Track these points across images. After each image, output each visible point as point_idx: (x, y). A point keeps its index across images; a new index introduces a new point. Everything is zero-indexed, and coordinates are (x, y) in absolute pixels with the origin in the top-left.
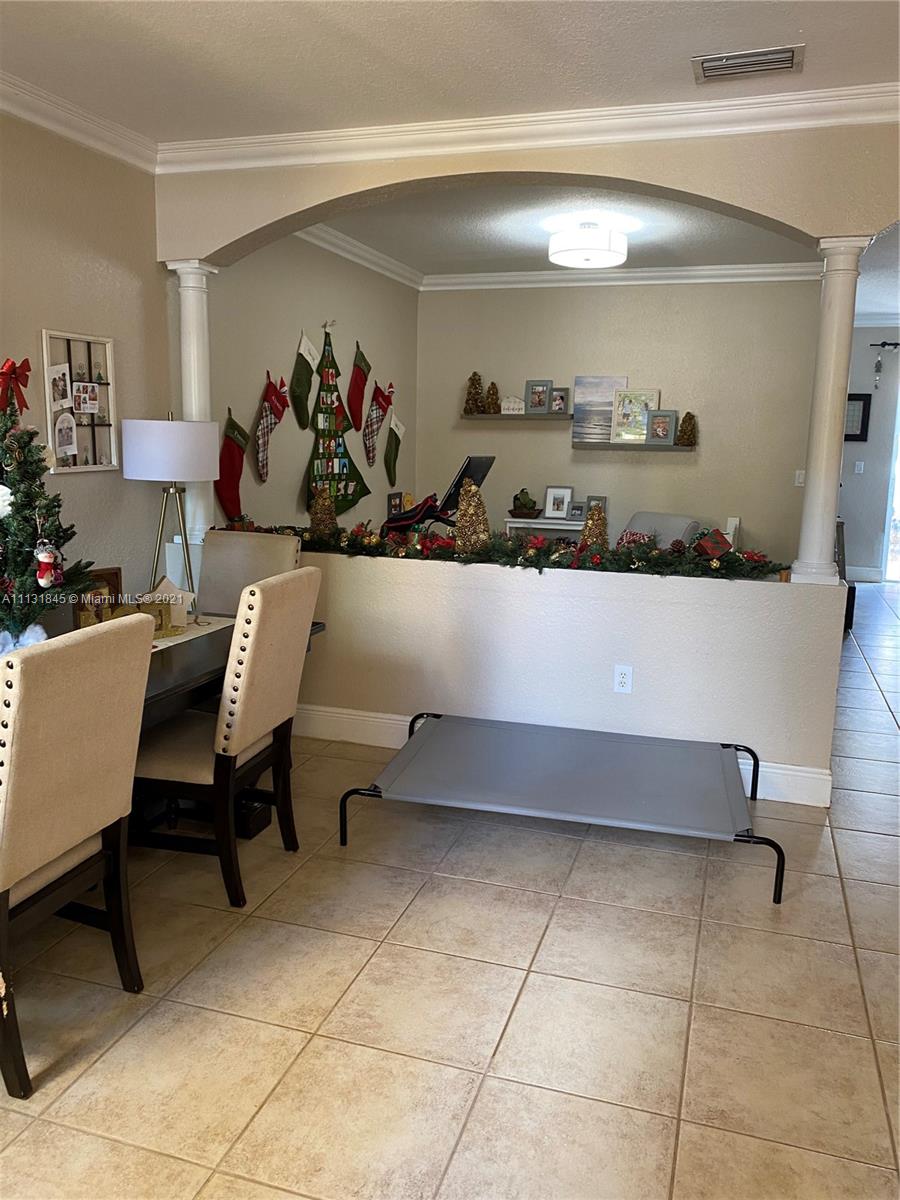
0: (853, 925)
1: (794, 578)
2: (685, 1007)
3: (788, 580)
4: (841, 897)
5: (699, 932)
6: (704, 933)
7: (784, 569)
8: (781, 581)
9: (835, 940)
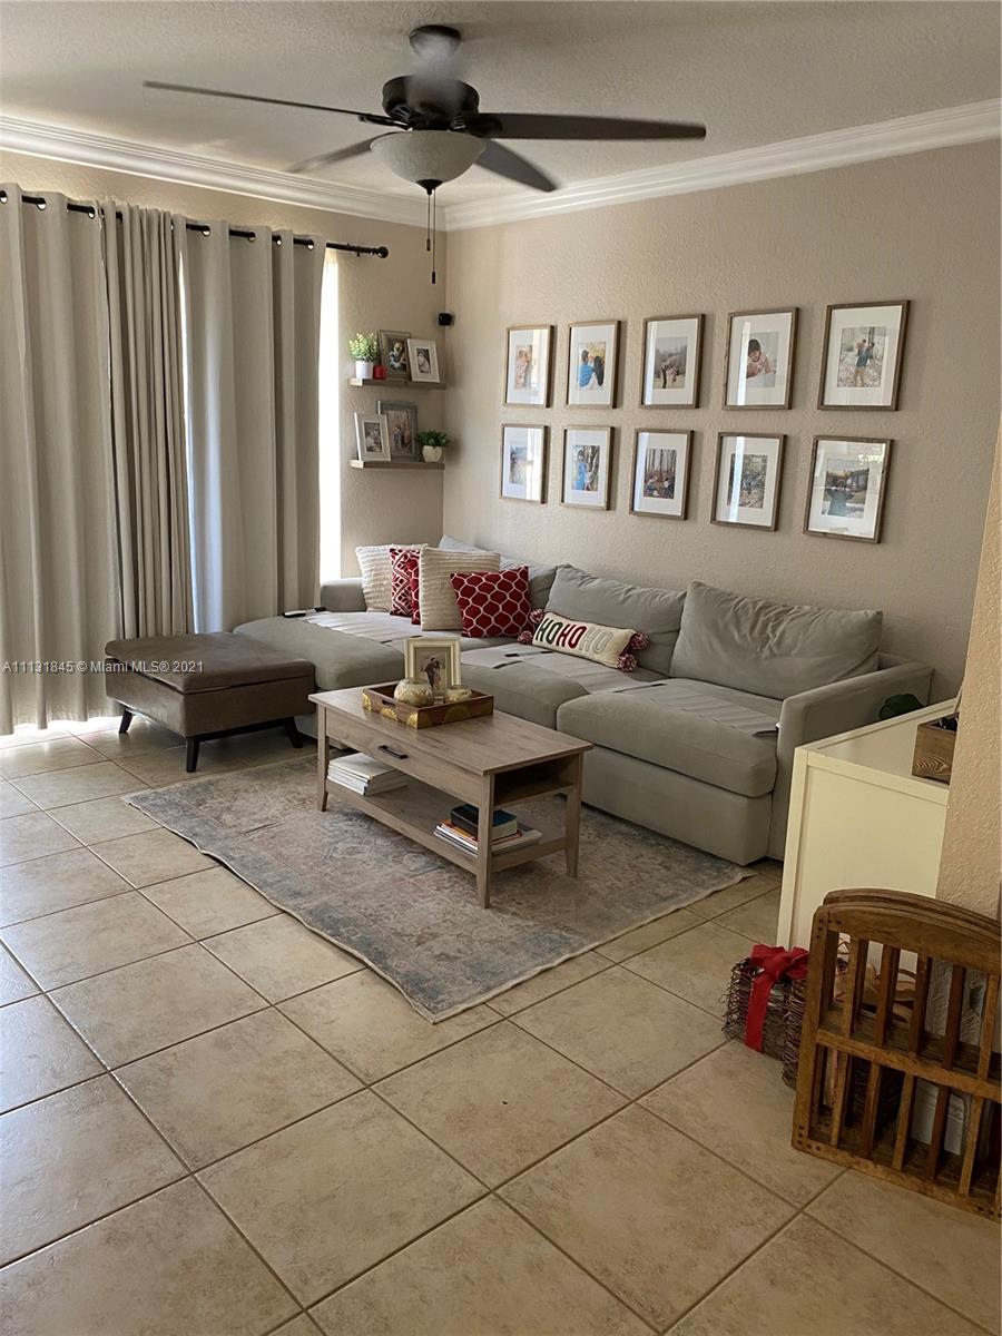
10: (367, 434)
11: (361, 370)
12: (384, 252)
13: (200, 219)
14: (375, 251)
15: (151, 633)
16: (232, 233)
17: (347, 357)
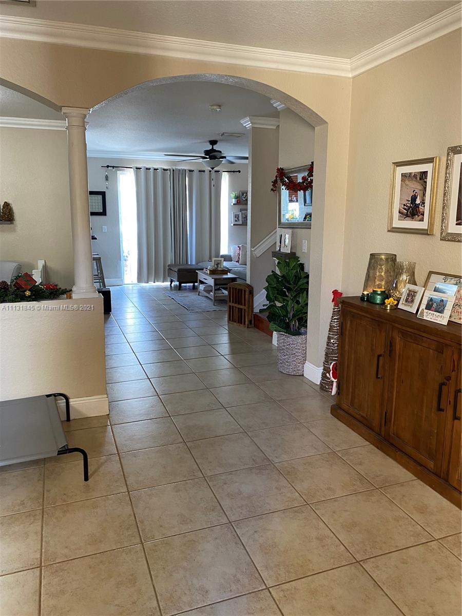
0: (127, 479)
1: (74, 296)
2: (37, 571)
3: (70, 298)
4: (119, 465)
5: (43, 516)
6: (46, 516)
7: (68, 292)
8: (67, 298)
9: (119, 491)
10: (235, 217)
11: (234, 201)
12: (239, 172)
13: (192, 169)
14: (237, 172)
15: (178, 263)
16: (199, 171)
17: (230, 198)
